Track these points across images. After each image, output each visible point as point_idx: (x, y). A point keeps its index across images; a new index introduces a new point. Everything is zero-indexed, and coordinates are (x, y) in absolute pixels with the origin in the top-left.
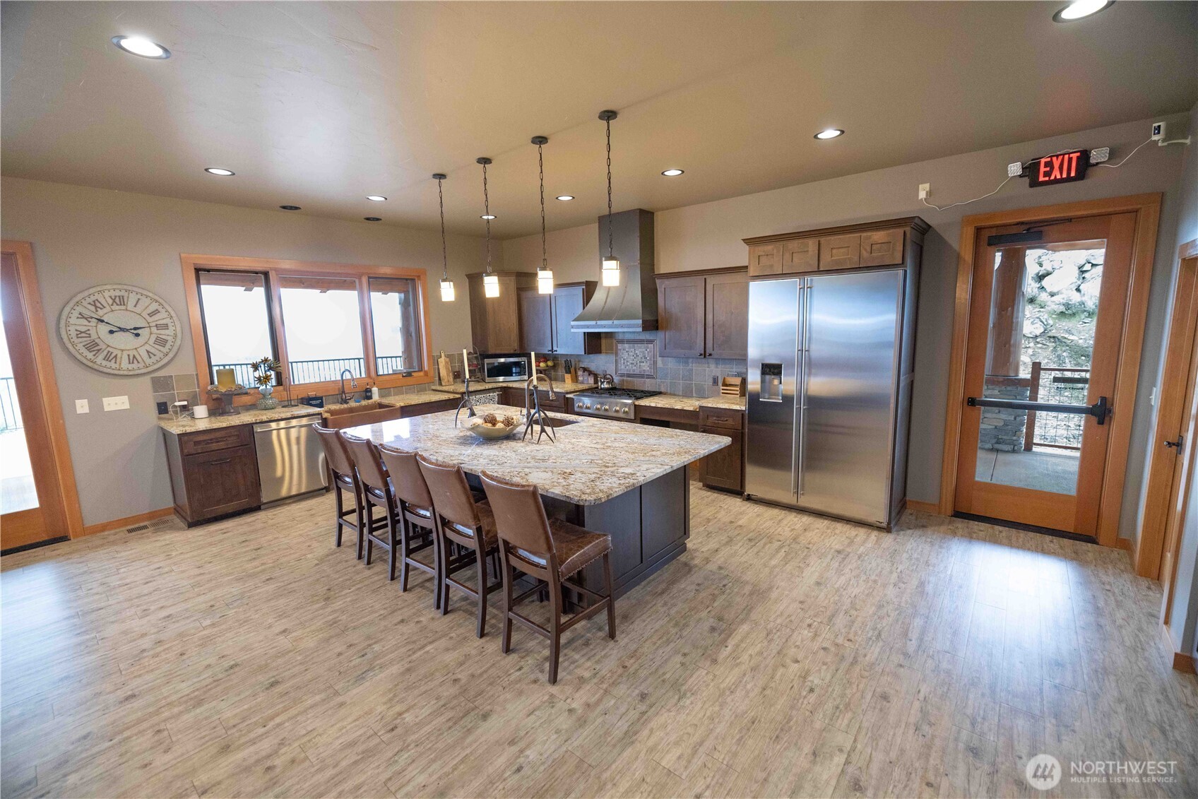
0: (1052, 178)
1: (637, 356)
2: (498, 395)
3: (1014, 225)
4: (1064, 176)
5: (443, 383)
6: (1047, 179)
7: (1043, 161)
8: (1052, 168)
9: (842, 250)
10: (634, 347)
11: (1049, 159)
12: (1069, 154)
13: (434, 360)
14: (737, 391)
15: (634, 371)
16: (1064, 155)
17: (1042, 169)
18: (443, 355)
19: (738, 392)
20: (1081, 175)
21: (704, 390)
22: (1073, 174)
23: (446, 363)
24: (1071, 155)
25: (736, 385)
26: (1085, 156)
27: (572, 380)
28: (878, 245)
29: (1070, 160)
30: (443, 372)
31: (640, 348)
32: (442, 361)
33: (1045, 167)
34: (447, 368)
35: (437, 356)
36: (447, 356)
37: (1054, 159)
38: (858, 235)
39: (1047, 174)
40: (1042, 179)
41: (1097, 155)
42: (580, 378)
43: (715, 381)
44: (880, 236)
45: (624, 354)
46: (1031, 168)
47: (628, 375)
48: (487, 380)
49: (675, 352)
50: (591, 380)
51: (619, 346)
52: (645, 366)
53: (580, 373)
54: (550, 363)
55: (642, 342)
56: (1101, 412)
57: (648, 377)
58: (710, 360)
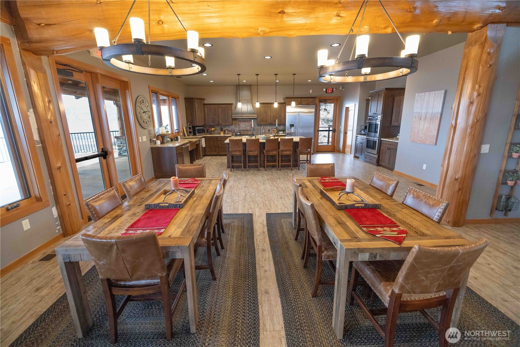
1: (246, 125)
3: (323, 99)
9: (305, 101)
10: (244, 123)
11: (328, 89)
15: (245, 129)
18: (184, 126)
22: (331, 92)
24: (331, 89)
27: (223, 133)
28: (311, 101)
30: (185, 132)
31: (247, 123)
32: (184, 128)
41: (334, 90)
42: (226, 133)
43: (269, 130)
44: (311, 99)
45: (241, 125)
46: (326, 90)
47: (243, 131)
48: (197, 134)
49: (262, 123)
50: (231, 133)
51: (240, 123)
52: (248, 128)
53: (226, 131)
54: (214, 129)
55: (247, 121)
56: (334, 131)
57: (249, 131)
58: (268, 125)
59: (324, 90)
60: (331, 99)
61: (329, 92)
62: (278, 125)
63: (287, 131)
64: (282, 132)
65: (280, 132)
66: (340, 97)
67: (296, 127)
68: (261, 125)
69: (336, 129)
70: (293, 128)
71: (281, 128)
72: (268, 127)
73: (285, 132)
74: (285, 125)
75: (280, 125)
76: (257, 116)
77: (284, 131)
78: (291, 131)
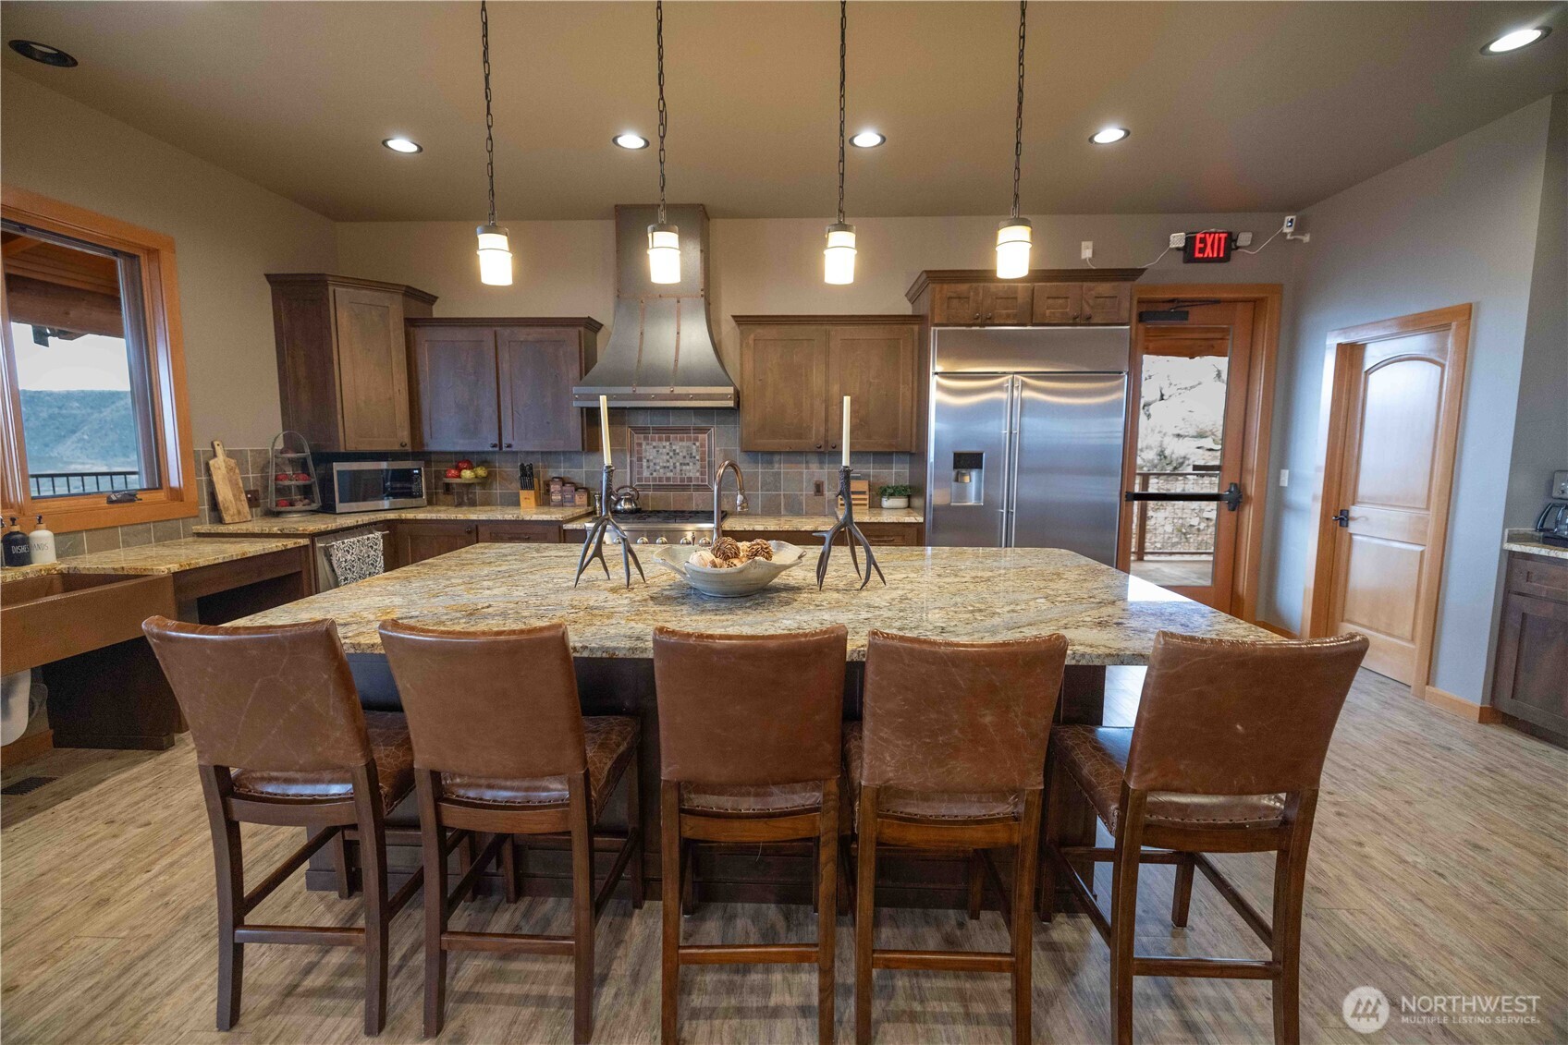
0: (1206, 255)
1: (676, 453)
2: (383, 537)
3: (1163, 302)
4: (1215, 255)
5: (227, 519)
6: (1201, 255)
7: (1199, 236)
8: (1206, 245)
9: (1061, 301)
10: (668, 439)
11: (1203, 236)
12: (1219, 233)
13: (198, 462)
14: (865, 499)
15: (668, 479)
16: (1215, 233)
17: (1198, 245)
18: (219, 450)
19: (867, 502)
20: (1227, 259)
21: (801, 504)
22: (1221, 255)
23: (230, 470)
24: (1221, 235)
25: (864, 493)
26: (1231, 239)
27: (536, 500)
28: (1102, 299)
29: (1220, 239)
30: (225, 493)
31: (682, 440)
32: (220, 465)
33: (1200, 243)
34: (233, 484)
35: (204, 452)
36: (230, 454)
37: (1207, 235)
38: (1080, 283)
39: (1202, 250)
40: (1198, 255)
41: (1244, 239)
42: (556, 497)
43: (819, 489)
44: (1104, 288)
45: (649, 452)
46: (1190, 241)
47: (658, 488)
48: (340, 507)
49: (772, 443)
50: (581, 499)
51: (639, 438)
52: (692, 471)
53: (555, 487)
54: (481, 472)
55: (685, 430)
56: (1233, 500)
57: (698, 488)
58: (810, 457)
59: (1177, 240)
60: (1217, 302)
61: (1208, 253)
62: (852, 453)
63: (936, 494)
64: (900, 502)
65: (886, 503)
66: (1277, 289)
67: (996, 468)
68: (767, 455)
69: (1252, 489)
70: (972, 479)
71: (897, 473)
72: (814, 467)
73: (917, 502)
74: (916, 454)
75: (890, 453)
76: (737, 396)
77: (913, 492)
78: (962, 495)
